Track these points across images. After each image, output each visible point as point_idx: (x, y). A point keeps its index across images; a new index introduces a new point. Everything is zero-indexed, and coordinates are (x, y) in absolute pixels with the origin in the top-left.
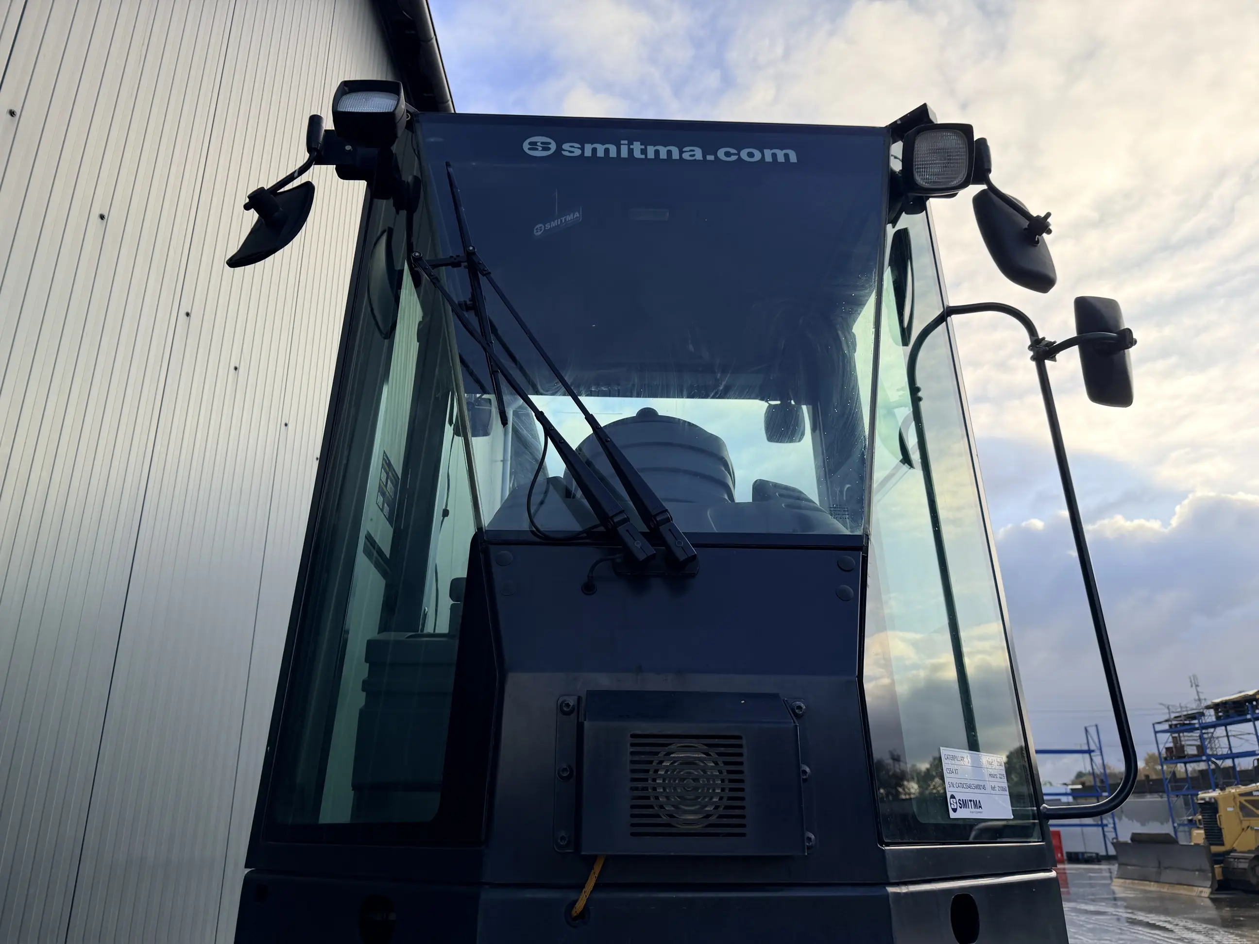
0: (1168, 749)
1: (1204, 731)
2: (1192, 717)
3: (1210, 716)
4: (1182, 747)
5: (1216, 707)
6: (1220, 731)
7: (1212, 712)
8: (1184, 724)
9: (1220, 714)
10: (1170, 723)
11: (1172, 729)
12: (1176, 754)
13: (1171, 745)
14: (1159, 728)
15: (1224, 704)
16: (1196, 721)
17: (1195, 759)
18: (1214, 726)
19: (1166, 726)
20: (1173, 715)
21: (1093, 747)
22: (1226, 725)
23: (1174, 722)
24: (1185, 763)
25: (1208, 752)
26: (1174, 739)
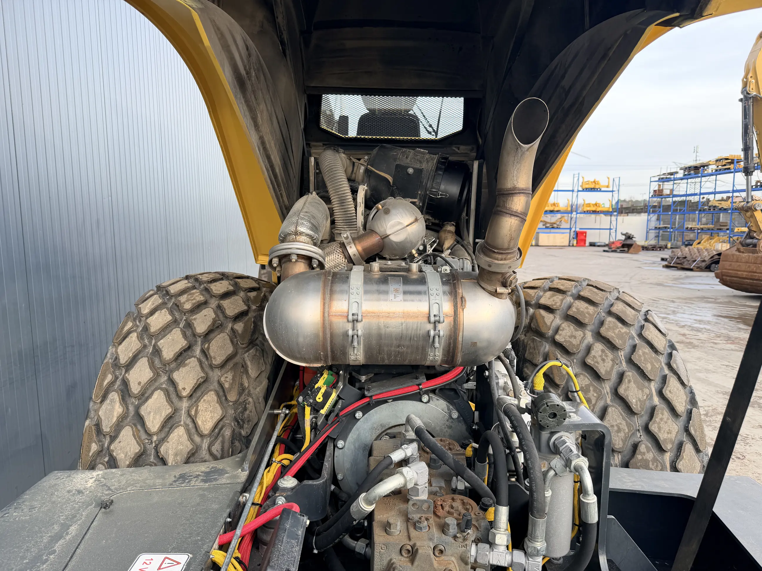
0: (655, 191)
1: (675, 182)
2: (671, 174)
3: (681, 174)
4: (662, 190)
5: (685, 169)
6: (685, 181)
7: (682, 171)
8: (667, 178)
9: (686, 173)
10: (659, 177)
11: (660, 180)
12: (658, 193)
13: (656, 188)
14: (653, 179)
15: (690, 167)
16: (672, 177)
17: (668, 196)
18: (682, 179)
19: (657, 179)
20: (662, 174)
22: (687, 179)
23: (662, 177)
25: (675, 193)
26: (659, 185)
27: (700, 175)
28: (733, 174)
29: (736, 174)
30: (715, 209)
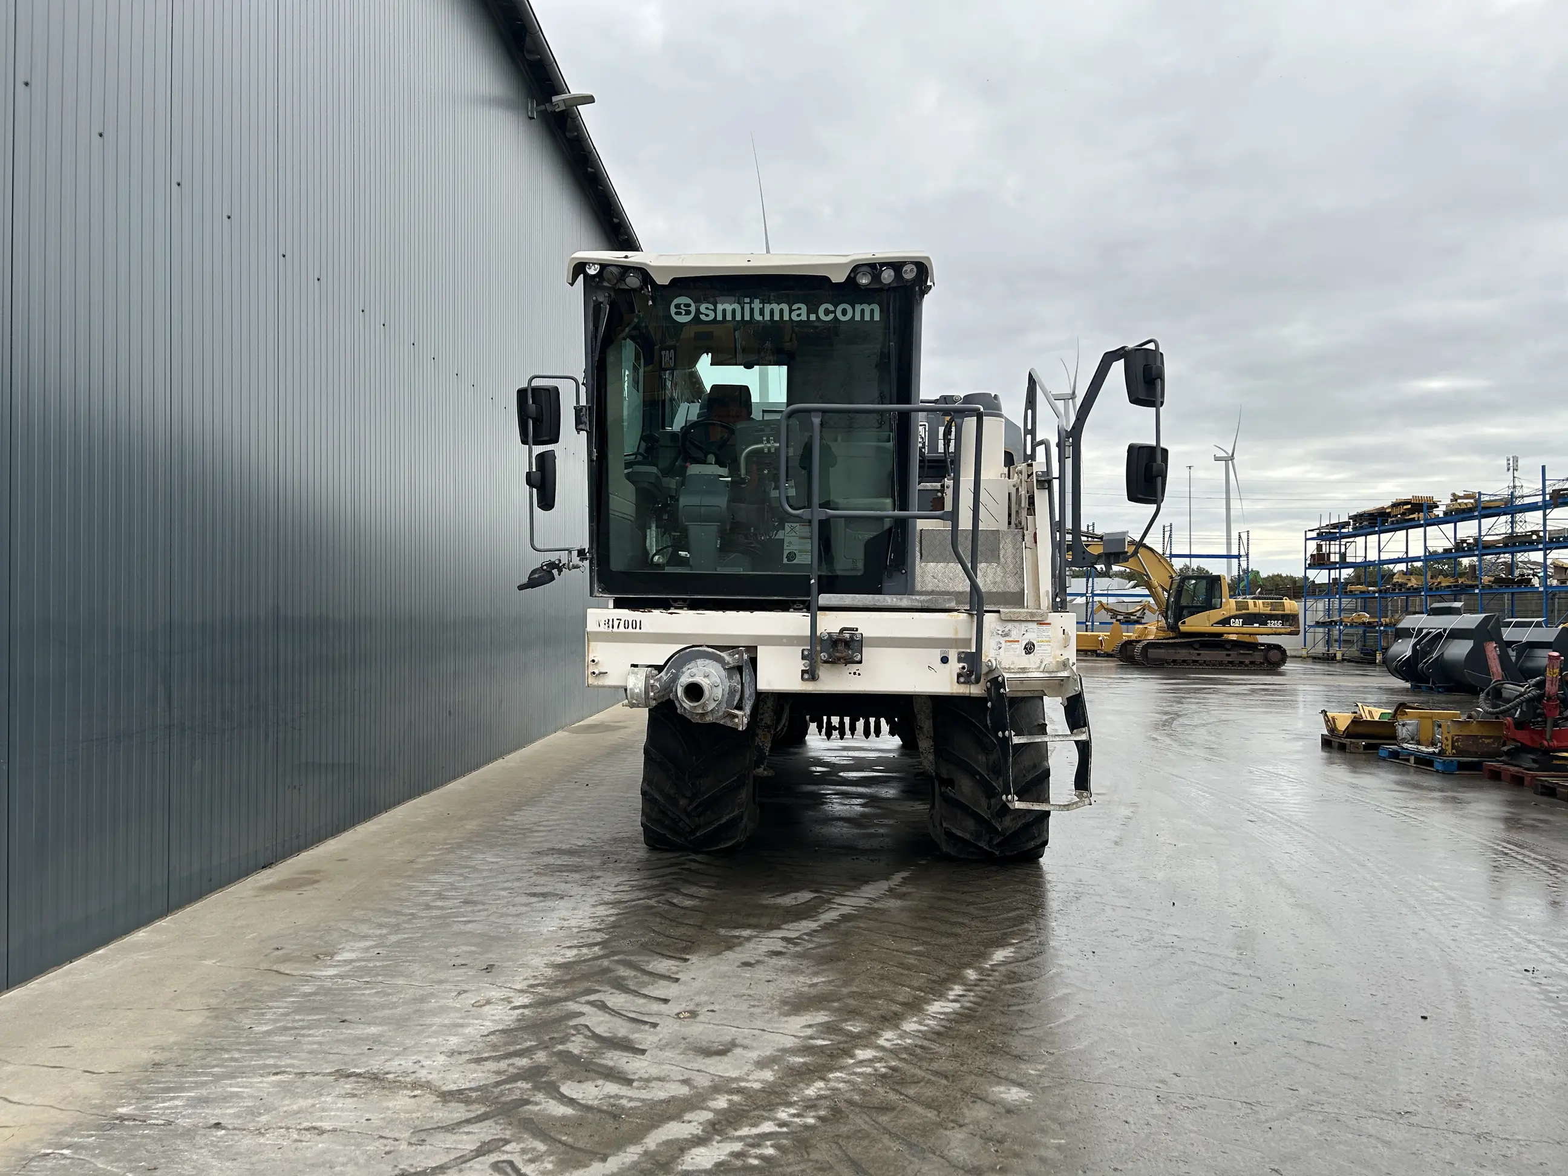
0: (1312, 555)
1: (1345, 540)
2: (1335, 526)
3: (1350, 527)
4: (1326, 554)
5: (1358, 518)
6: (1360, 540)
7: (1351, 522)
8: (1330, 532)
9: (1358, 525)
10: (1318, 531)
11: (1320, 536)
12: (1319, 561)
13: (1315, 552)
14: (1308, 535)
15: (1362, 515)
16: (1338, 531)
17: (1333, 565)
18: (1355, 536)
19: (1314, 534)
20: (1323, 525)
21: (1242, 553)
22: (1366, 535)
23: (1322, 531)
24: (1330, 570)
25: (1348, 560)
26: (1319, 547)
27: (1377, 529)
28: (1422, 529)
29: (1428, 528)
30: (1400, 590)
